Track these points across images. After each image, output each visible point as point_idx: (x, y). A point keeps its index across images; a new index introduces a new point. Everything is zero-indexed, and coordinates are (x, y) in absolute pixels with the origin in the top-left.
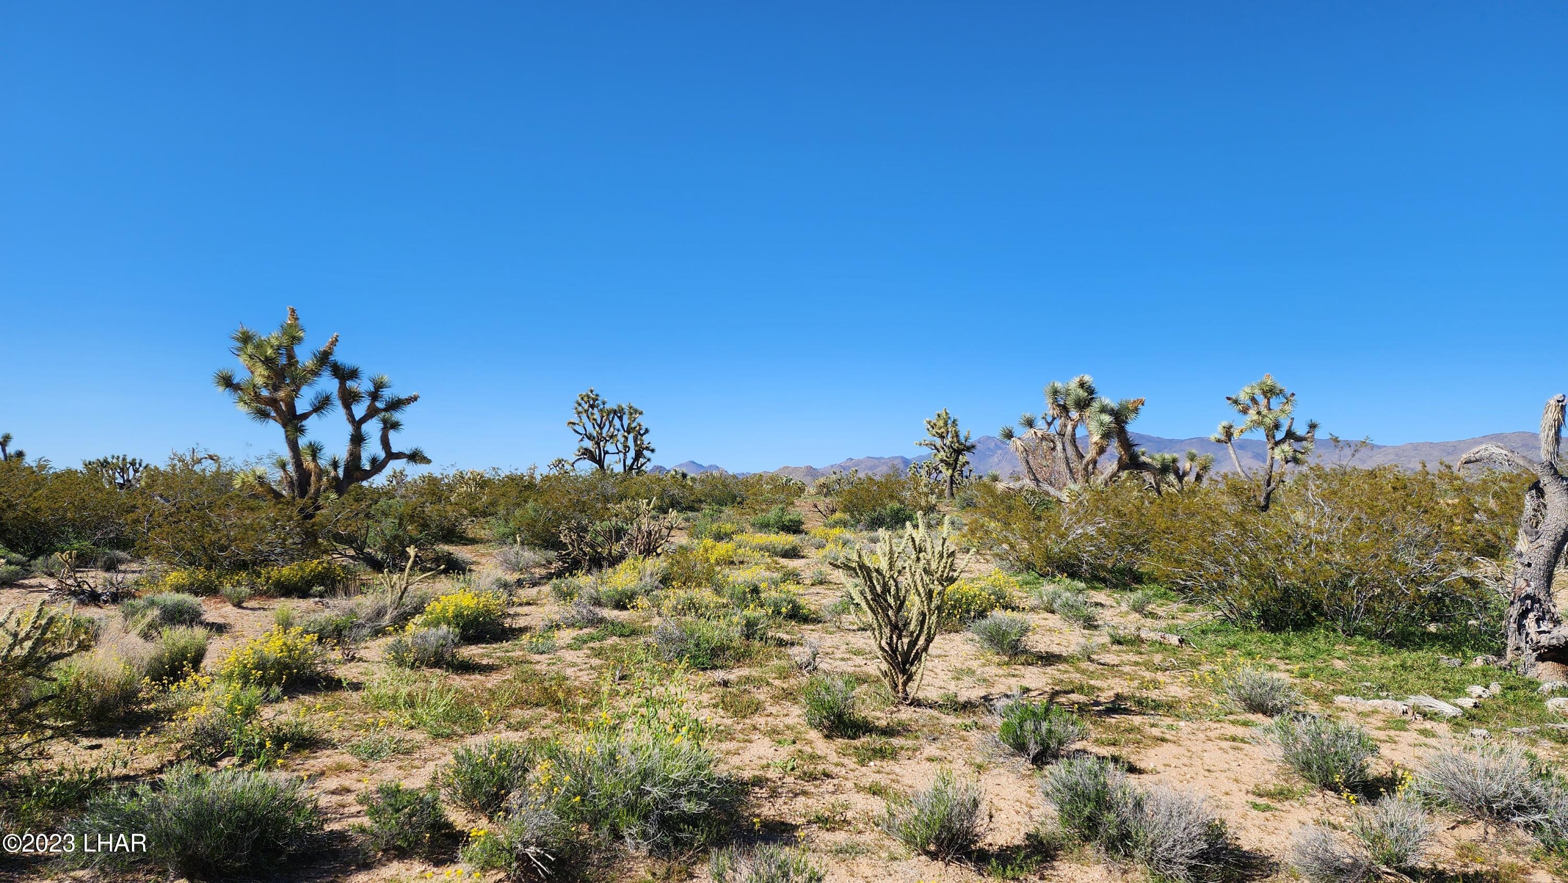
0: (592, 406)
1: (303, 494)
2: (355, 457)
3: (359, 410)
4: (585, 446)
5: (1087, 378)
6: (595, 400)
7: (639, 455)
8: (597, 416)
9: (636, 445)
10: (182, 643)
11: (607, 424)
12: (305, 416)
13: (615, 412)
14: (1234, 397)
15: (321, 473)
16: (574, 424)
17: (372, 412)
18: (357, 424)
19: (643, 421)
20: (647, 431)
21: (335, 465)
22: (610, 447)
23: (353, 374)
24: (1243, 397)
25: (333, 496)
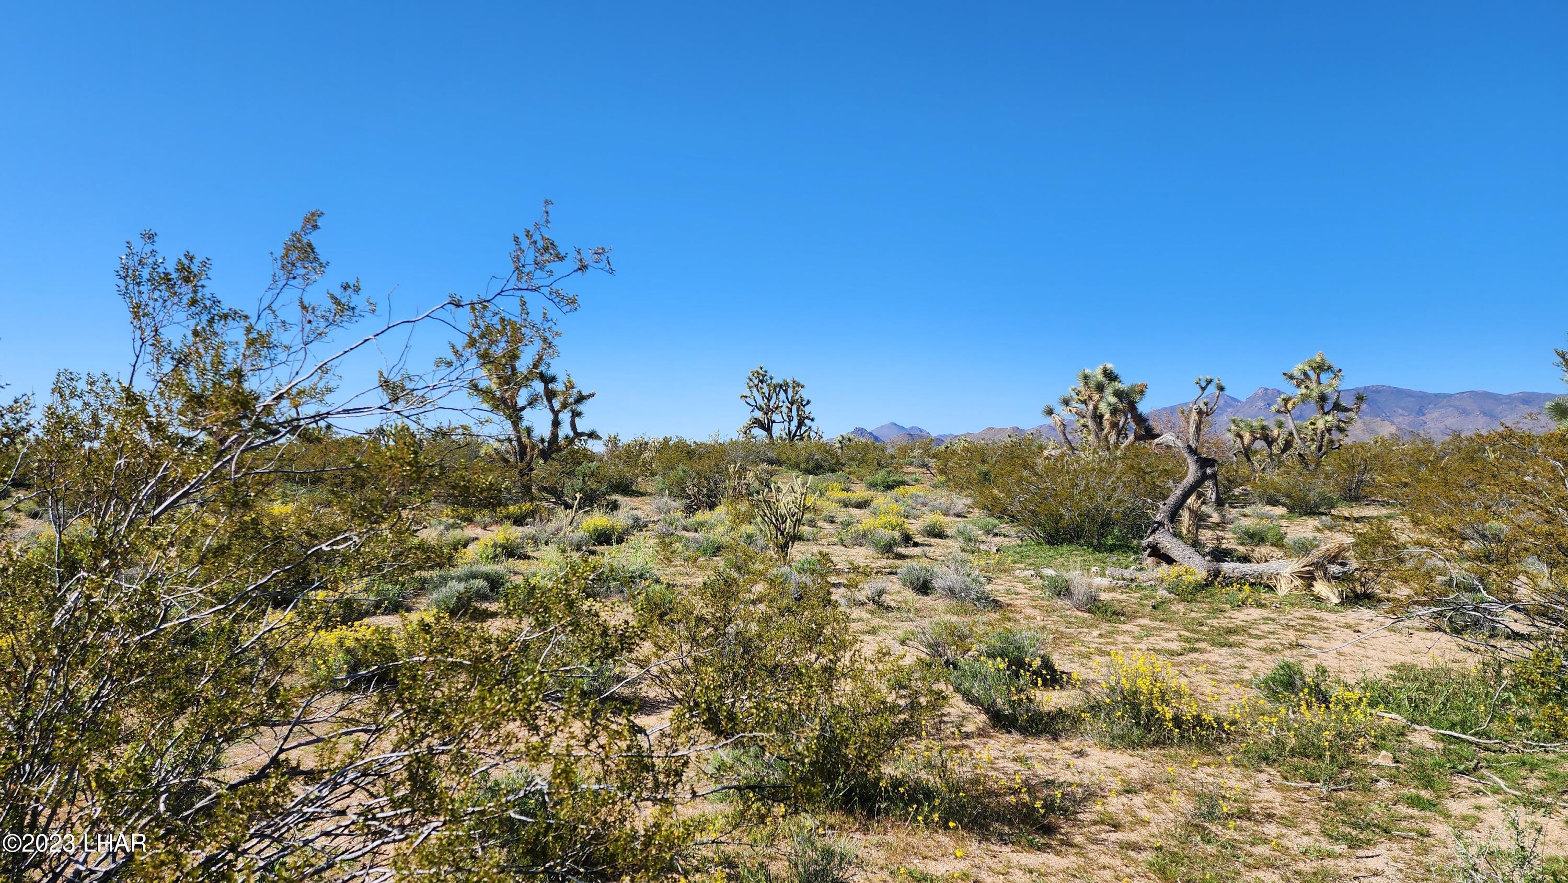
0: (762, 381)
1: (522, 460)
2: (555, 436)
3: (557, 405)
4: (756, 416)
5: (1109, 366)
6: (764, 376)
7: (801, 424)
8: (766, 390)
9: (798, 415)
10: (459, 537)
11: (774, 395)
12: (523, 408)
13: (781, 386)
14: (1289, 372)
15: (533, 447)
16: (746, 397)
17: (564, 406)
18: (556, 413)
19: (804, 394)
20: (808, 402)
21: (542, 441)
22: (776, 417)
23: (553, 379)
24: (1296, 372)
25: (541, 462)
